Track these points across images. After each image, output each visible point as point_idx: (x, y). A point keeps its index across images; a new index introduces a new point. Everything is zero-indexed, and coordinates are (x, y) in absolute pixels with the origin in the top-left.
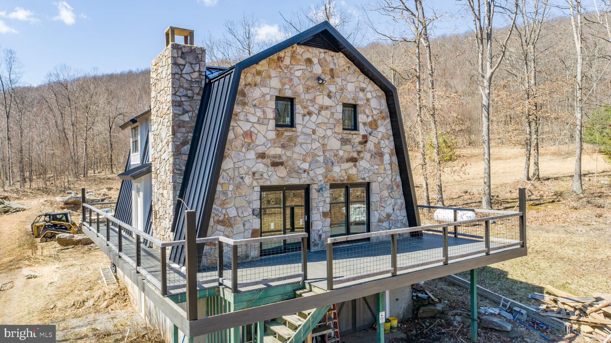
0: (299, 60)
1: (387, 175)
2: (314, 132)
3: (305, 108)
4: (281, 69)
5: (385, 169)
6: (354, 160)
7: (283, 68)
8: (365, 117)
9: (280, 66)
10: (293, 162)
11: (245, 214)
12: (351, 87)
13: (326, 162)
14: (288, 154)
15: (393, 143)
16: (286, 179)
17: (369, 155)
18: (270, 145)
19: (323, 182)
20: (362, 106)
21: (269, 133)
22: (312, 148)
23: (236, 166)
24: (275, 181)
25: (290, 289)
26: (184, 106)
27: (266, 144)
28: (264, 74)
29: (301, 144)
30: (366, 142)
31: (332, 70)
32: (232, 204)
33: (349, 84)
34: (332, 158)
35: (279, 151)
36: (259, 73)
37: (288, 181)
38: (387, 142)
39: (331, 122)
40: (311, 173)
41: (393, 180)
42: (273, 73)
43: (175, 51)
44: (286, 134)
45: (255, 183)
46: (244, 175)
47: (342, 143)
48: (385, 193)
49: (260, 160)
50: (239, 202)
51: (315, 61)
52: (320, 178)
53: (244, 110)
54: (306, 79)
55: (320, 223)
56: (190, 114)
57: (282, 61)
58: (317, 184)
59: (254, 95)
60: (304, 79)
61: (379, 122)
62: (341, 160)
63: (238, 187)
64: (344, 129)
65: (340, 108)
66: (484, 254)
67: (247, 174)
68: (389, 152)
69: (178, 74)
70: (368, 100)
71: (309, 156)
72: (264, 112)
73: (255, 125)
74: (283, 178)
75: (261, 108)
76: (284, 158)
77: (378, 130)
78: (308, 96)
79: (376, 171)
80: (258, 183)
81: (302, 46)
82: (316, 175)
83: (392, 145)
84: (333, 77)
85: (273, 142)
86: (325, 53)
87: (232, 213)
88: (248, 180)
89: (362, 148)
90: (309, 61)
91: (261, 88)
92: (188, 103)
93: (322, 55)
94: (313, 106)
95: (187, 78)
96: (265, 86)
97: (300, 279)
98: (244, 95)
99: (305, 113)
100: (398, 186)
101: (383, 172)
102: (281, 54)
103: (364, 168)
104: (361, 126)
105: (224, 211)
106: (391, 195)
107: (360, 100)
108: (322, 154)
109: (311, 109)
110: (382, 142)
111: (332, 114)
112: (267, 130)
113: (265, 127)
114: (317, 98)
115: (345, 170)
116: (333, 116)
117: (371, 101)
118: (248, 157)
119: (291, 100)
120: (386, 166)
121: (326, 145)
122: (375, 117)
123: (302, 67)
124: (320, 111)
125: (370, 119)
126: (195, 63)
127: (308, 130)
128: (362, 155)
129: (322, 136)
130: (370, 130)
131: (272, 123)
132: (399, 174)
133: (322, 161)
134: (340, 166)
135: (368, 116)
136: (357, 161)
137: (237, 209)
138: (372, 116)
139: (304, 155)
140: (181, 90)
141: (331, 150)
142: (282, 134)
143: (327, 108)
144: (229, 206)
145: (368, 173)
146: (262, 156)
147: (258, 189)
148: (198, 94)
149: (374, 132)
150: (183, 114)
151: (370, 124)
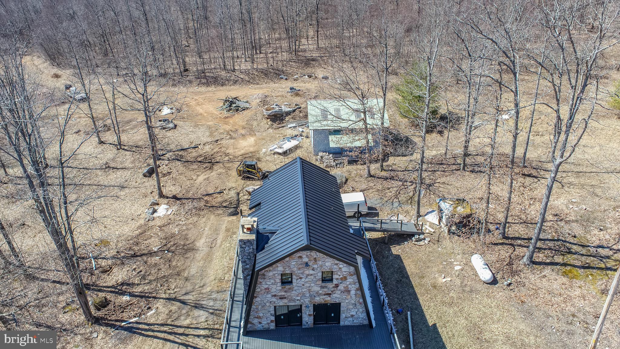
0: (295, 258)
1: (353, 299)
2: (303, 285)
3: (299, 276)
4: (284, 262)
5: (351, 297)
6: (329, 294)
8: (338, 276)
10: (291, 297)
11: (267, 315)
12: (328, 264)
13: (311, 296)
14: (288, 294)
17: (340, 292)
18: (278, 292)
19: (309, 304)
20: (336, 271)
22: (302, 291)
23: (262, 300)
24: (282, 304)
27: (276, 291)
29: (296, 290)
30: (338, 286)
31: (315, 258)
33: (326, 263)
34: (315, 294)
35: (283, 293)
37: (288, 304)
38: (353, 285)
39: (314, 280)
40: (302, 301)
41: (356, 301)
42: (279, 265)
44: (287, 287)
45: (271, 305)
47: (321, 288)
48: (351, 307)
49: (273, 297)
50: (263, 311)
51: (304, 256)
52: (307, 302)
53: (264, 281)
54: (298, 265)
55: (307, 318)
56: (250, 265)
58: (306, 304)
59: (269, 275)
61: (348, 277)
62: (320, 295)
63: (263, 306)
64: (322, 282)
65: (320, 274)
67: (267, 302)
68: (355, 289)
70: (340, 268)
71: (301, 294)
72: (275, 281)
73: (270, 285)
74: (286, 303)
75: (273, 279)
76: (286, 296)
77: (347, 281)
78: (299, 272)
79: (345, 298)
80: (273, 305)
82: (305, 301)
83: (357, 286)
84: (316, 262)
85: (280, 290)
87: (261, 315)
88: (268, 304)
89: (334, 289)
90: (300, 257)
91: (273, 272)
92: (248, 261)
93: (309, 253)
95: (247, 252)
96: (275, 272)
99: (299, 278)
100: (361, 304)
101: (349, 298)
103: (336, 297)
104: (335, 280)
105: (257, 314)
106: (355, 307)
107: (335, 269)
108: (308, 293)
109: (302, 276)
110: (350, 286)
111: (315, 277)
112: (277, 287)
113: (276, 285)
114: (305, 271)
115: (323, 298)
117: (342, 269)
118: (267, 297)
119: (291, 274)
120: (352, 295)
121: (311, 289)
122: (345, 276)
123: (296, 260)
124: (307, 276)
125: (341, 276)
126: (250, 245)
127: (300, 284)
128: (334, 292)
129: (308, 286)
130: (340, 281)
131: (279, 284)
132: (362, 298)
133: (308, 296)
134: (320, 297)
135: (340, 275)
136: (331, 295)
137: (263, 313)
138: (343, 275)
139: (297, 294)
140: (245, 256)
141: (314, 291)
142: (285, 287)
143: (312, 275)
144: (260, 312)
145: (339, 299)
146: (275, 296)
147: (273, 307)
148: (253, 257)
149: (343, 282)
151: (341, 279)
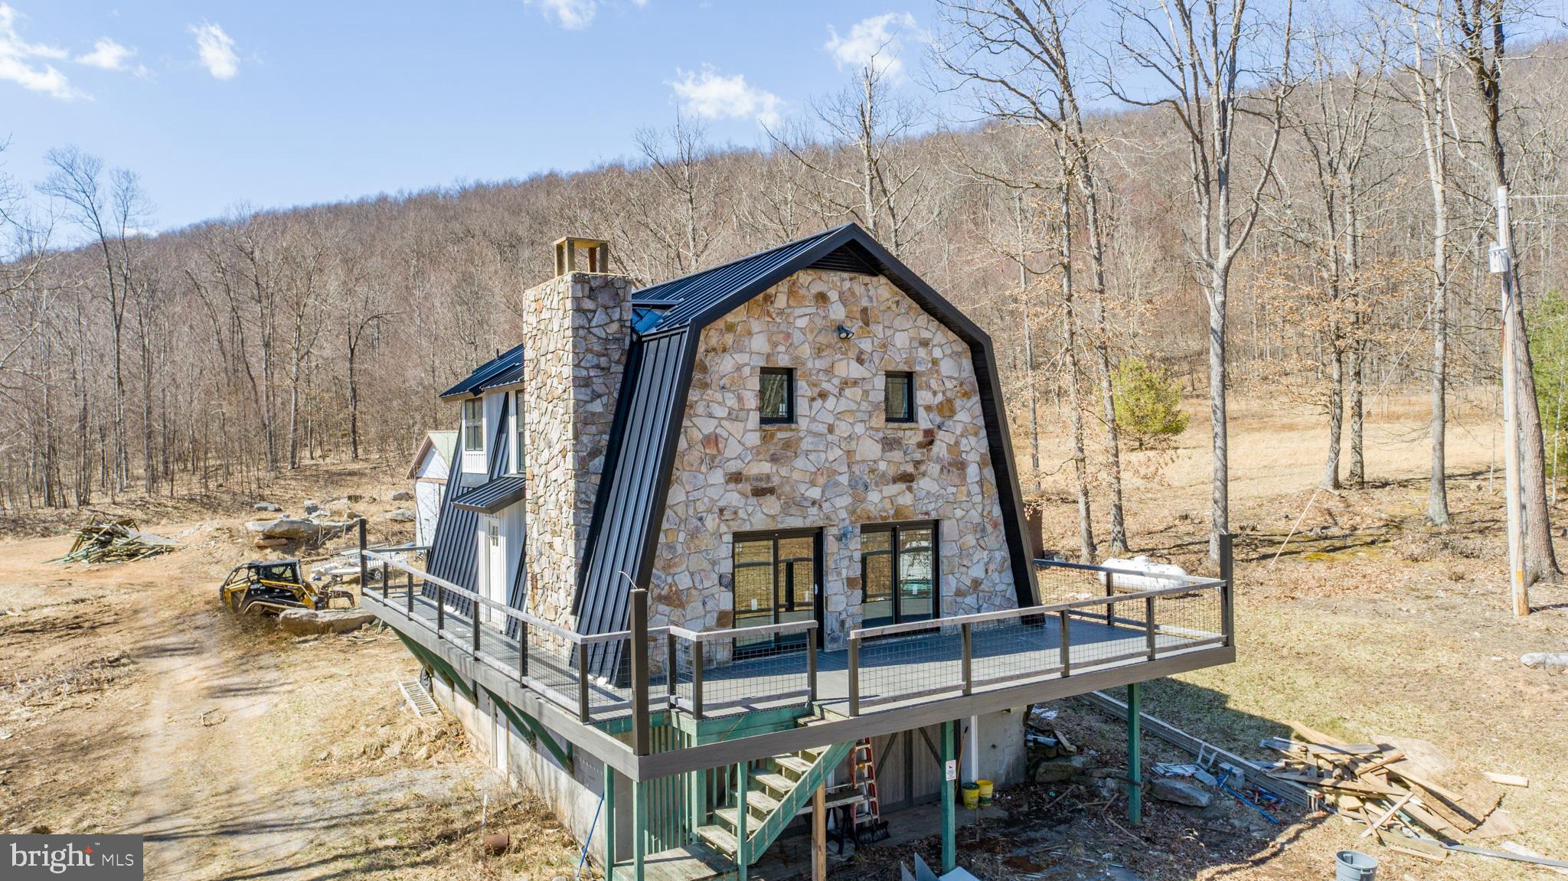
0: (803, 297)
1: (974, 504)
2: (831, 429)
3: (815, 385)
4: (771, 316)
5: (969, 494)
6: (907, 478)
7: (774, 316)
8: (930, 394)
9: (768, 312)
10: (792, 487)
11: (707, 584)
12: (901, 340)
13: (853, 484)
14: (784, 471)
15: (985, 442)
16: (779, 519)
17: (938, 467)
18: (750, 457)
19: (847, 522)
20: (922, 374)
21: (749, 435)
22: (827, 460)
23: (691, 498)
24: (759, 523)
25: (787, 715)
26: (594, 387)
27: (742, 456)
28: (739, 328)
29: (807, 453)
30: (931, 443)
31: (865, 310)
32: (684, 566)
33: (897, 334)
34: (866, 477)
35: (766, 467)
36: (730, 328)
37: (782, 523)
38: (973, 440)
39: (863, 408)
40: (825, 505)
41: (985, 514)
42: (756, 326)
43: (579, 286)
44: (780, 435)
45: (723, 528)
46: (704, 515)
47: (883, 448)
48: (970, 540)
49: (732, 486)
50: (697, 562)
51: (833, 296)
52: (843, 514)
53: (705, 397)
54: (816, 332)
55: (843, 598)
56: (605, 399)
57: (772, 303)
58: (837, 526)
59: (722, 368)
60: (812, 332)
61: (958, 403)
62: (883, 480)
63: (693, 535)
64: (888, 420)
65: (880, 382)
66: (1145, 659)
67: (709, 511)
68: (978, 459)
69: (583, 328)
70: (935, 362)
71: (822, 474)
72: (740, 399)
73: (724, 423)
74: (773, 517)
75: (733, 392)
76: (776, 481)
77: (955, 418)
78: (819, 364)
79: (951, 498)
80: (729, 527)
81: (809, 272)
82: (835, 510)
83: (983, 446)
84: (867, 324)
85: (756, 451)
86: (851, 279)
87: (684, 582)
88: (711, 522)
89: (923, 454)
90: (822, 298)
91: (735, 356)
92: (601, 380)
93: (847, 285)
94: (829, 381)
95: (598, 334)
96: (742, 352)
97: (805, 699)
98: (704, 369)
99: (815, 395)
100: (995, 526)
101: (964, 499)
102: (772, 290)
103: (928, 493)
104: (921, 413)
105: (670, 580)
106: (982, 543)
107: (920, 363)
108: (846, 469)
109: (826, 386)
110: (964, 441)
111: (866, 393)
112: (746, 431)
113: (741, 425)
114: (836, 365)
115: (890, 497)
116: (867, 396)
117: (942, 363)
118: (710, 482)
119: (789, 373)
120: (970, 487)
121: (855, 451)
122: (949, 394)
123: (808, 311)
124: (842, 389)
125: (940, 397)
126: (612, 305)
127: (820, 425)
128: (923, 468)
129: (846, 435)
130: (938, 420)
131: (754, 418)
132: (998, 501)
133: (846, 484)
134: (881, 491)
135: (935, 393)
136: (912, 481)
137: (692, 574)
138: (944, 393)
139: (812, 473)
140: (589, 356)
141: (864, 461)
142: (772, 436)
143: (855, 383)
144: (679, 570)
145: (936, 502)
146: (736, 478)
147: (728, 538)
148: (618, 362)
149: (946, 424)
150: (592, 400)
151: (940, 408)
